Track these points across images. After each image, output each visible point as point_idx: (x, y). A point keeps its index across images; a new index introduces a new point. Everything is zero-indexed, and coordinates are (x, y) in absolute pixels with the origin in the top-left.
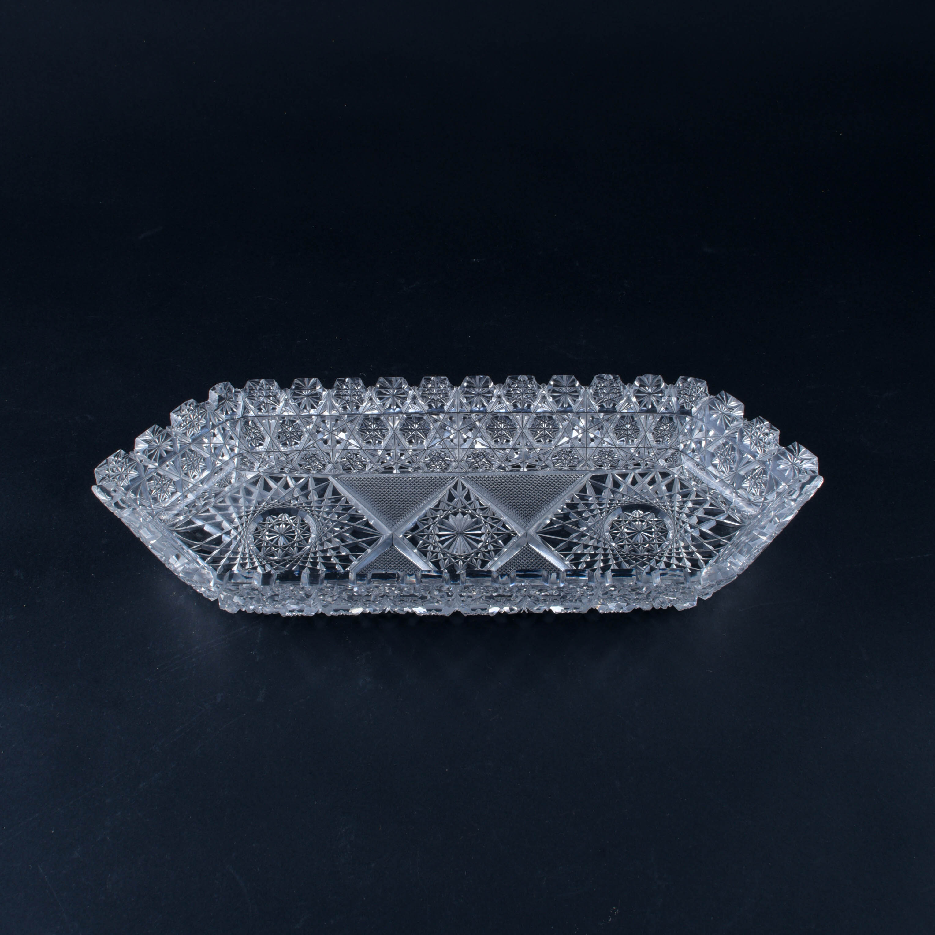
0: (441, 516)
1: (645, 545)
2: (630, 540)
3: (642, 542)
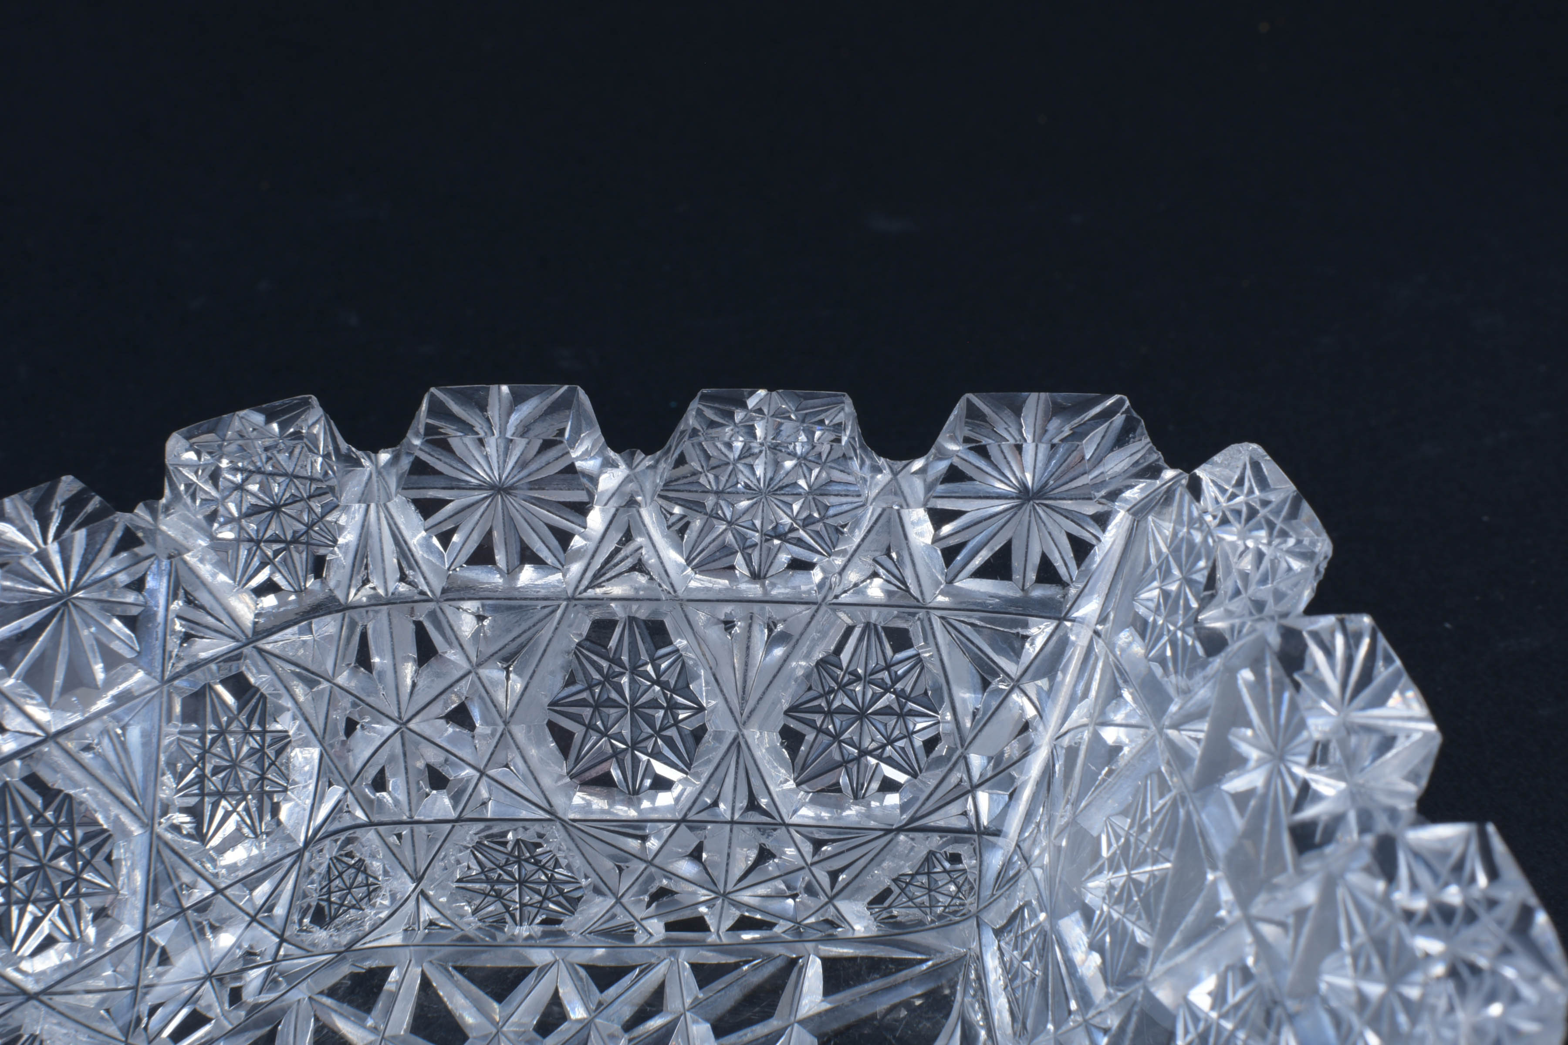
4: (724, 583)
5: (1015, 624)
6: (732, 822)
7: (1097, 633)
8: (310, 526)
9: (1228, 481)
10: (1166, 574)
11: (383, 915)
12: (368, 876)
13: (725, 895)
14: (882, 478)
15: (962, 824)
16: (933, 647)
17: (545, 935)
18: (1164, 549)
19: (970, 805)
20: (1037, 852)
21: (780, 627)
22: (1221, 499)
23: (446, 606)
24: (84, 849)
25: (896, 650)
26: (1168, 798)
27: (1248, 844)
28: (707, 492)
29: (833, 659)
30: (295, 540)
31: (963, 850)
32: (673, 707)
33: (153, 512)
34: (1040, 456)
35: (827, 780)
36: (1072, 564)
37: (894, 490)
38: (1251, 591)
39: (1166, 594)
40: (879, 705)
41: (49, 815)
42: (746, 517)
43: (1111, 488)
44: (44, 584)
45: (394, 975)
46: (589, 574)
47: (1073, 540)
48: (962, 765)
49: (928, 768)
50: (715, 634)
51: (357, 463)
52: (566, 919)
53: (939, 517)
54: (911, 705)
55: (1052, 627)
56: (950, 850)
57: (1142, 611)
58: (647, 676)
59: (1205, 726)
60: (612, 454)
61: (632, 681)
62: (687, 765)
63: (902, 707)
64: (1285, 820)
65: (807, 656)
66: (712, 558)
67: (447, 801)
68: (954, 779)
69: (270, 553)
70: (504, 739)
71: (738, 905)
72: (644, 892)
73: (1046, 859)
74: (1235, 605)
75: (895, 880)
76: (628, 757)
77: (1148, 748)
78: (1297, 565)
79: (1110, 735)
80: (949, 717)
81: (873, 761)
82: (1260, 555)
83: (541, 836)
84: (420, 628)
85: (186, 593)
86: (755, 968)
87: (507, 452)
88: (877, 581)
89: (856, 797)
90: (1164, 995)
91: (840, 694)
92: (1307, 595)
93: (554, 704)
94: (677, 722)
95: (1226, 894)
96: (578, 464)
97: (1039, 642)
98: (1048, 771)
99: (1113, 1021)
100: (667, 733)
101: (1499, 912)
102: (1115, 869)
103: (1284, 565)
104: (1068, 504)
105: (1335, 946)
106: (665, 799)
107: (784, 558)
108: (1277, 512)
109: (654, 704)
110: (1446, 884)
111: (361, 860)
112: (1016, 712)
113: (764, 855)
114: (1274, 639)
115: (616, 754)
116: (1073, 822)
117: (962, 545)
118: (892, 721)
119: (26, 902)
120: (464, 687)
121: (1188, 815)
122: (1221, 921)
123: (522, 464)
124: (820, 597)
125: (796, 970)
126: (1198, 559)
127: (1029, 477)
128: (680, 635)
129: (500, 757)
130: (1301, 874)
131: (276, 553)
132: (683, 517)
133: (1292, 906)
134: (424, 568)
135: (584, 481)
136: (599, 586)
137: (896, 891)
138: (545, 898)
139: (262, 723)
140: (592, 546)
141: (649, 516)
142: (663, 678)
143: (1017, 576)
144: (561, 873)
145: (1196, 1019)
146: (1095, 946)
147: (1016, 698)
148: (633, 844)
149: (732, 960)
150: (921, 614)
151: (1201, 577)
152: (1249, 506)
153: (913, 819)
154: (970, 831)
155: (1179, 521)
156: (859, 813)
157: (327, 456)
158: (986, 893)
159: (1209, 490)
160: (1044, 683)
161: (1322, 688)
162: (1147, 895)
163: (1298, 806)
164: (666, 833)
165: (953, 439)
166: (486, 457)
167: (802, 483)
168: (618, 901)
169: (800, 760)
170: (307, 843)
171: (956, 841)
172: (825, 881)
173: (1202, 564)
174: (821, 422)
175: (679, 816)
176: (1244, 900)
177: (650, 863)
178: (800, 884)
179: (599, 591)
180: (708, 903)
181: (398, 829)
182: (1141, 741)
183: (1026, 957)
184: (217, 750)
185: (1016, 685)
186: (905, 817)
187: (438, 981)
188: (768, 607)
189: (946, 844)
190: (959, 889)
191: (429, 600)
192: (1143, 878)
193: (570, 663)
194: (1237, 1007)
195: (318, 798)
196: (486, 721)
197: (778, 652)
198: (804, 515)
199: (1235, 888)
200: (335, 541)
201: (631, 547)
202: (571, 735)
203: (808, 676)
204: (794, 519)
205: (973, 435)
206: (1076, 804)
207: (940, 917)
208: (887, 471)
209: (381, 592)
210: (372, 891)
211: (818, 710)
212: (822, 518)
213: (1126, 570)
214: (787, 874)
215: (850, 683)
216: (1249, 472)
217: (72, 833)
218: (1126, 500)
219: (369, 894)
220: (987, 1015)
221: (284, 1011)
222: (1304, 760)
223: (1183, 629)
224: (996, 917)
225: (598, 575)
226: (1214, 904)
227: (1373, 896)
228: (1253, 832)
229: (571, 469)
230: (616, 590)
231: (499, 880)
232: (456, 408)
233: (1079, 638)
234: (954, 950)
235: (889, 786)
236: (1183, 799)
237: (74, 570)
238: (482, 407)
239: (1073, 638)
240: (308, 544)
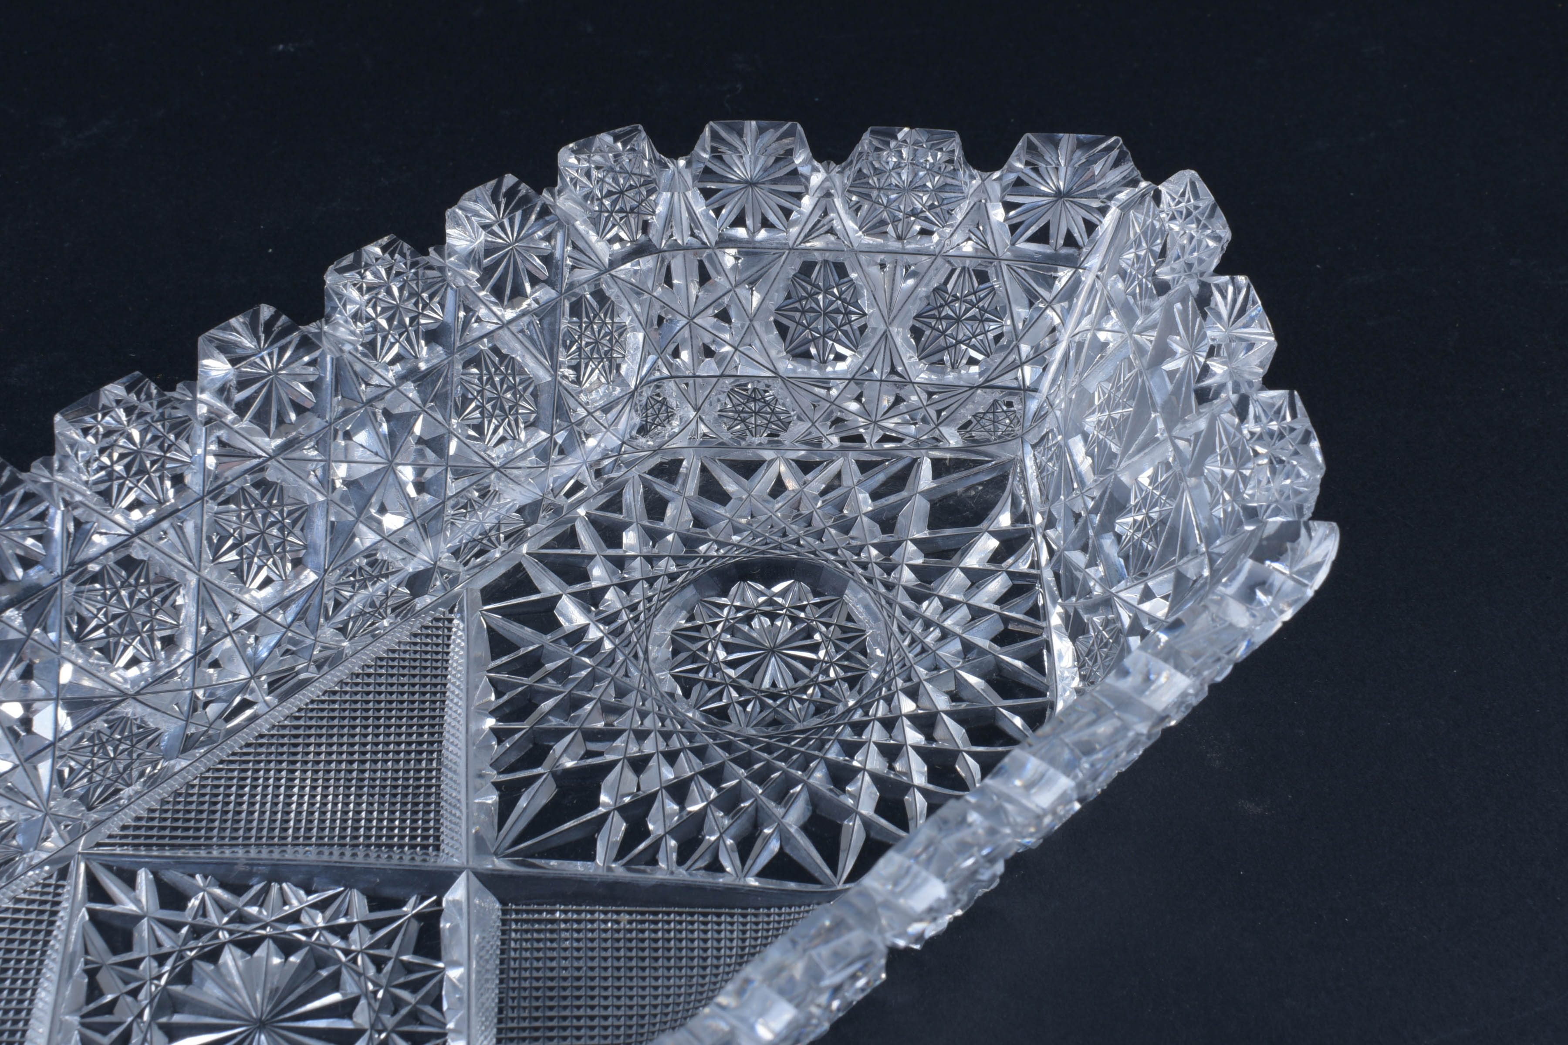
0: (140, 1015)
1: (805, 693)
2: (744, 683)
3: (791, 683)
4: (880, 241)
5: (1050, 270)
6: (881, 381)
7: (1097, 277)
8: (640, 204)
9: (1176, 193)
10: (1139, 245)
11: (676, 430)
12: (668, 407)
13: (875, 422)
14: (976, 183)
15: (1014, 384)
16: (1001, 282)
17: (770, 442)
18: (1138, 231)
19: (1020, 374)
20: (1057, 401)
21: (913, 268)
22: (1172, 204)
23: (717, 251)
24: (520, 388)
25: (980, 283)
26: (1133, 372)
27: (1173, 398)
28: (873, 188)
29: (943, 287)
30: (632, 210)
31: (1014, 399)
32: (848, 313)
33: (553, 195)
34: (1069, 173)
35: (936, 358)
36: (1085, 235)
37: (982, 188)
38: (1186, 256)
39: (1138, 257)
40: (968, 315)
41: (502, 368)
42: (896, 204)
43: (1110, 193)
44: (501, 238)
45: (685, 463)
46: (802, 235)
47: (1087, 222)
48: (1016, 350)
49: (996, 352)
50: (875, 270)
51: (666, 166)
52: (782, 434)
53: (1008, 207)
54: (987, 315)
55: (1070, 274)
56: (1007, 399)
57: (1124, 265)
58: (833, 295)
59: (1155, 334)
60: (816, 163)
61: (824, 298)
62: (855, 346)
63: (982, 316)
64: (1193, 385)
65: (927, 285)
66: (874, 227)
67: (714, 365)
68: (1010, 359)
69: (618, 218)
70: (750, 329)
71: (883, 428)
72: (826, 420)
73: (1063, 405)
74: (1177, 265)
75: (974, 416)
76: (821, 341)
77: (1123, 344)
78: (1211, 244)
79: (1102, 336)
80: (1009, 322)
81: (964, 347)
82: (1192, 238)
83: (768, 386)
84: (701, 265)
85: (573, 243)
86: (892, 464)
87: (755, 164)
88: (970, 242)
89: (953, 367)
90: (1125, 478)
91: (947, 308)
92: (1216, 262)
93: (778, 309)
94: (850, 322)
95: (1161, 425)
96: (800, 169)
97: (1064, 281)
98: (1066, 355)
99: (1096, 494)
100: (845, 328)
101: (1294, 434)
102: (1101, 410)
103: (1204, 244)
104: (1084, 201)
105: (1213, 451)
106: (841, 366)
107: (917, 228)
108: (1203, 214)
109: (837, 311)
110: (1271, 420)
111: (665, 399)
112: (1048, 322)
113: (898, 400)
114: (1195, 288)
115: (814, 339)
116: (1080, 385)
117: (1021, 223)
118: (976, 323)
119: (492, 416)
120: (726, 300)
121: (1143, 382)
122: (1157, 439)
123: (765, 170)
124: (937, 251)
125: (916, 465)
126: (1157, 239)
127: (1061, 184)
128: (853, 271)
129: (747, 340)
130: (1199, 413)
131: (621, 219)
132: (857, 202)
133: (1193, 430)
134: (706, 229)
135: (803, 180)
136: (808, 241)
137: (975, 422)
138: (769, 422)
139: (612, 318)
140: (804, 219)
141: (838, 202)
142: (843, 296)
143: (1052, 241)
144: (779, 408)
145: (1141, 490)
146: (1089, 454)
147: (1049, 312)
148: (823, 392)
149: (880, 459)
150: (996, 263)
151: (1158, 249)
152: (1187, 209)
153: (987, 381)
154: (1019, 389)
155: (1147, 214)
156: (954, 378)
157: (650, 161)
158: (1028, 424)
159: (1165, 198)
160: (1065, 304)
161: (1219, 316)
162: (1119, 425)
163: (1200, 379)
164: (841, 387)
165: (1019, 160)
166: (743, 164)
167: (929, 184)
168: (813, 424)
169: (921, 346)
170: (636, 388)
171: (1011, 394)
172: (934, 415)
173: (1159, 241)
174: (941, 150)
175: (849, 376)
176: (1169, 428)
177: (832, 403)
178: (919, 417)
179: (808, 245)
180: (865, 427)
181: (686, 380)
182: (1120, 340)
183: (1050, 460)
184: (588, 333)
185: (1050, 305)
186: (982, 380)
187: (711, 467)
188: (906, 256)
189: (1004, 396)
190: (1011, 422)
191: (708, 248)
192: (1117, 416)
193: (788, 285)
194: (1163, 483)
195: (643, 361)
196: (739, 317)
197: (911, 282)
198: (930, 203)
199: (1166, 422)
200: (654, 212)
201: (827, 219)
202: (787, 328)
203: (928, 297)
204: (923, 205)
205: (1032, 161)
206: (1081, 374)
207: (1000, 437)
208: (978, 178)
209: (680, 242)
210: (670, 417)
211: (933, 317)
212: (940, 206)
213: (1117, 242)
214: (912, 411)
215: (952, 301)
216: (1188, 188)
217: (514, 379)
218: (1118, 200)
219: (668, 417)
220: (1027, 492)
221: (627, 481)
222: (1205, 354)
223: (1146, 277)
224: (1033, 437)
225: (806, 236)
226: (1154, 430)
227: (1232, 426)
228: (1176, 392)
229: (795, 172)
230: (817, 244)
231: (742, 412)
232: (723, 134)
233: (1088, 279)
234: (1006, 456)
235: (972, 361)
236: (1141, 373)
237: (516, 229)
238: (740, 134)
239: (1083, 279)
240: (638, 213)
